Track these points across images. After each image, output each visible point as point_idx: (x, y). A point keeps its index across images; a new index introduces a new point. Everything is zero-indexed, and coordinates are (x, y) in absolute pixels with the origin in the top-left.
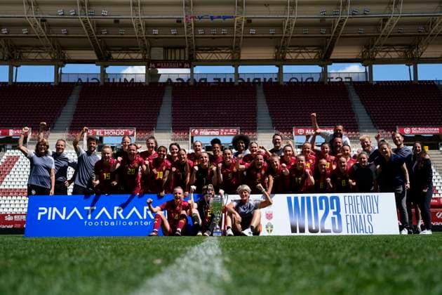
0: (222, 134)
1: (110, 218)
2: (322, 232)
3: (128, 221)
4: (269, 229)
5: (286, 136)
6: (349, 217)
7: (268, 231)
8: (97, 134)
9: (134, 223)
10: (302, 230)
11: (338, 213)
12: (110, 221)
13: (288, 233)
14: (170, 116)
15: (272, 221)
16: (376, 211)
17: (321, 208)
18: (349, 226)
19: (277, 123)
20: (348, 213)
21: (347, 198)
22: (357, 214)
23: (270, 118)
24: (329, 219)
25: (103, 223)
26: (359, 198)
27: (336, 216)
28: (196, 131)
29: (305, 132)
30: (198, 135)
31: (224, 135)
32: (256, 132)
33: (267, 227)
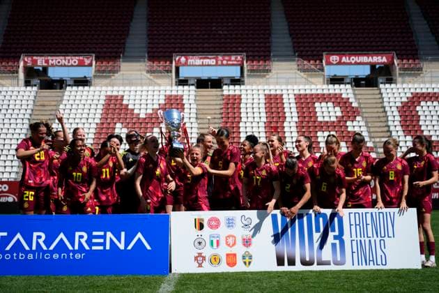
0: (220, 63)
1: (27, 248)
2: (318, 264)
3: (52, 252)
4: (247, 260)
5: (313, 67)
6: (354, 243)
7: (245, 263)
8: (39, 63)
9: (60, 256)
10: (292, 262)
11: (340, 237)
12: (27, 253)
13: (273, 267)
14: (145, 36)
15: (251, 250)
16: (391, 234)
17: (318, 230)
18: (355, 255)
19: (299, 47)
20: (354, 237)
21: (352, 216)
22: (366, 238)
23: (290, 40)
24: (328, 246)
25: (17, 256)
26: (369, 216)
27: (337, 242)
28: (183, 59)
29: (341, 59)
30: (186, 64)
31: (222, 65)
32: (269, 60)
33: (244, 258)
